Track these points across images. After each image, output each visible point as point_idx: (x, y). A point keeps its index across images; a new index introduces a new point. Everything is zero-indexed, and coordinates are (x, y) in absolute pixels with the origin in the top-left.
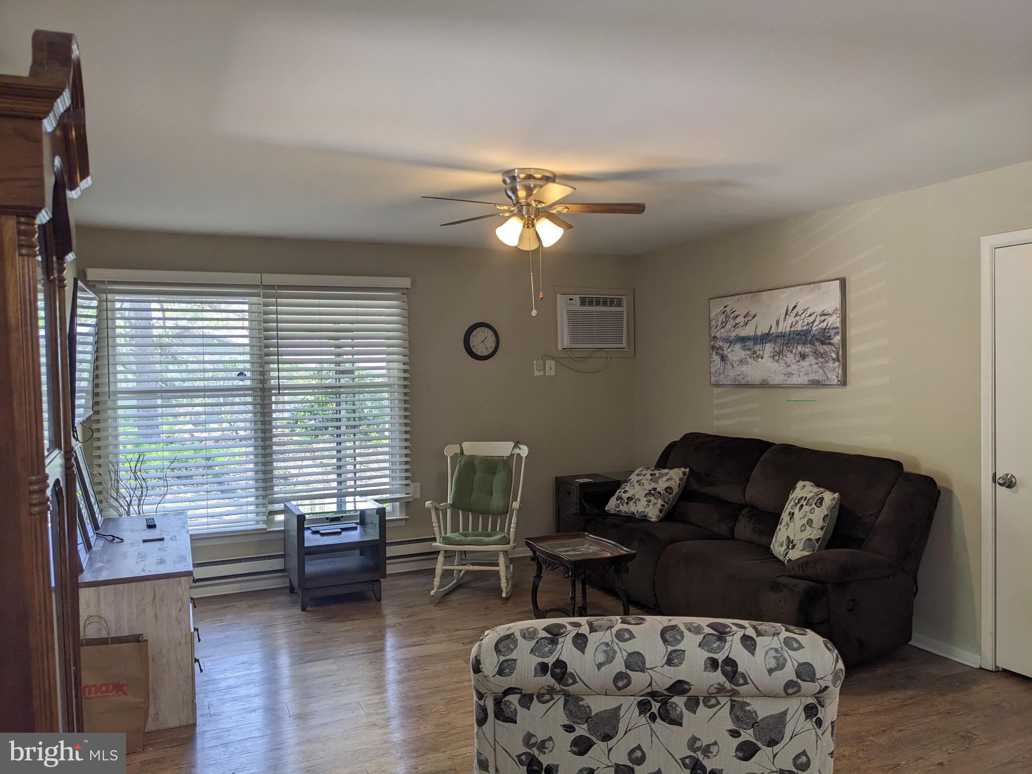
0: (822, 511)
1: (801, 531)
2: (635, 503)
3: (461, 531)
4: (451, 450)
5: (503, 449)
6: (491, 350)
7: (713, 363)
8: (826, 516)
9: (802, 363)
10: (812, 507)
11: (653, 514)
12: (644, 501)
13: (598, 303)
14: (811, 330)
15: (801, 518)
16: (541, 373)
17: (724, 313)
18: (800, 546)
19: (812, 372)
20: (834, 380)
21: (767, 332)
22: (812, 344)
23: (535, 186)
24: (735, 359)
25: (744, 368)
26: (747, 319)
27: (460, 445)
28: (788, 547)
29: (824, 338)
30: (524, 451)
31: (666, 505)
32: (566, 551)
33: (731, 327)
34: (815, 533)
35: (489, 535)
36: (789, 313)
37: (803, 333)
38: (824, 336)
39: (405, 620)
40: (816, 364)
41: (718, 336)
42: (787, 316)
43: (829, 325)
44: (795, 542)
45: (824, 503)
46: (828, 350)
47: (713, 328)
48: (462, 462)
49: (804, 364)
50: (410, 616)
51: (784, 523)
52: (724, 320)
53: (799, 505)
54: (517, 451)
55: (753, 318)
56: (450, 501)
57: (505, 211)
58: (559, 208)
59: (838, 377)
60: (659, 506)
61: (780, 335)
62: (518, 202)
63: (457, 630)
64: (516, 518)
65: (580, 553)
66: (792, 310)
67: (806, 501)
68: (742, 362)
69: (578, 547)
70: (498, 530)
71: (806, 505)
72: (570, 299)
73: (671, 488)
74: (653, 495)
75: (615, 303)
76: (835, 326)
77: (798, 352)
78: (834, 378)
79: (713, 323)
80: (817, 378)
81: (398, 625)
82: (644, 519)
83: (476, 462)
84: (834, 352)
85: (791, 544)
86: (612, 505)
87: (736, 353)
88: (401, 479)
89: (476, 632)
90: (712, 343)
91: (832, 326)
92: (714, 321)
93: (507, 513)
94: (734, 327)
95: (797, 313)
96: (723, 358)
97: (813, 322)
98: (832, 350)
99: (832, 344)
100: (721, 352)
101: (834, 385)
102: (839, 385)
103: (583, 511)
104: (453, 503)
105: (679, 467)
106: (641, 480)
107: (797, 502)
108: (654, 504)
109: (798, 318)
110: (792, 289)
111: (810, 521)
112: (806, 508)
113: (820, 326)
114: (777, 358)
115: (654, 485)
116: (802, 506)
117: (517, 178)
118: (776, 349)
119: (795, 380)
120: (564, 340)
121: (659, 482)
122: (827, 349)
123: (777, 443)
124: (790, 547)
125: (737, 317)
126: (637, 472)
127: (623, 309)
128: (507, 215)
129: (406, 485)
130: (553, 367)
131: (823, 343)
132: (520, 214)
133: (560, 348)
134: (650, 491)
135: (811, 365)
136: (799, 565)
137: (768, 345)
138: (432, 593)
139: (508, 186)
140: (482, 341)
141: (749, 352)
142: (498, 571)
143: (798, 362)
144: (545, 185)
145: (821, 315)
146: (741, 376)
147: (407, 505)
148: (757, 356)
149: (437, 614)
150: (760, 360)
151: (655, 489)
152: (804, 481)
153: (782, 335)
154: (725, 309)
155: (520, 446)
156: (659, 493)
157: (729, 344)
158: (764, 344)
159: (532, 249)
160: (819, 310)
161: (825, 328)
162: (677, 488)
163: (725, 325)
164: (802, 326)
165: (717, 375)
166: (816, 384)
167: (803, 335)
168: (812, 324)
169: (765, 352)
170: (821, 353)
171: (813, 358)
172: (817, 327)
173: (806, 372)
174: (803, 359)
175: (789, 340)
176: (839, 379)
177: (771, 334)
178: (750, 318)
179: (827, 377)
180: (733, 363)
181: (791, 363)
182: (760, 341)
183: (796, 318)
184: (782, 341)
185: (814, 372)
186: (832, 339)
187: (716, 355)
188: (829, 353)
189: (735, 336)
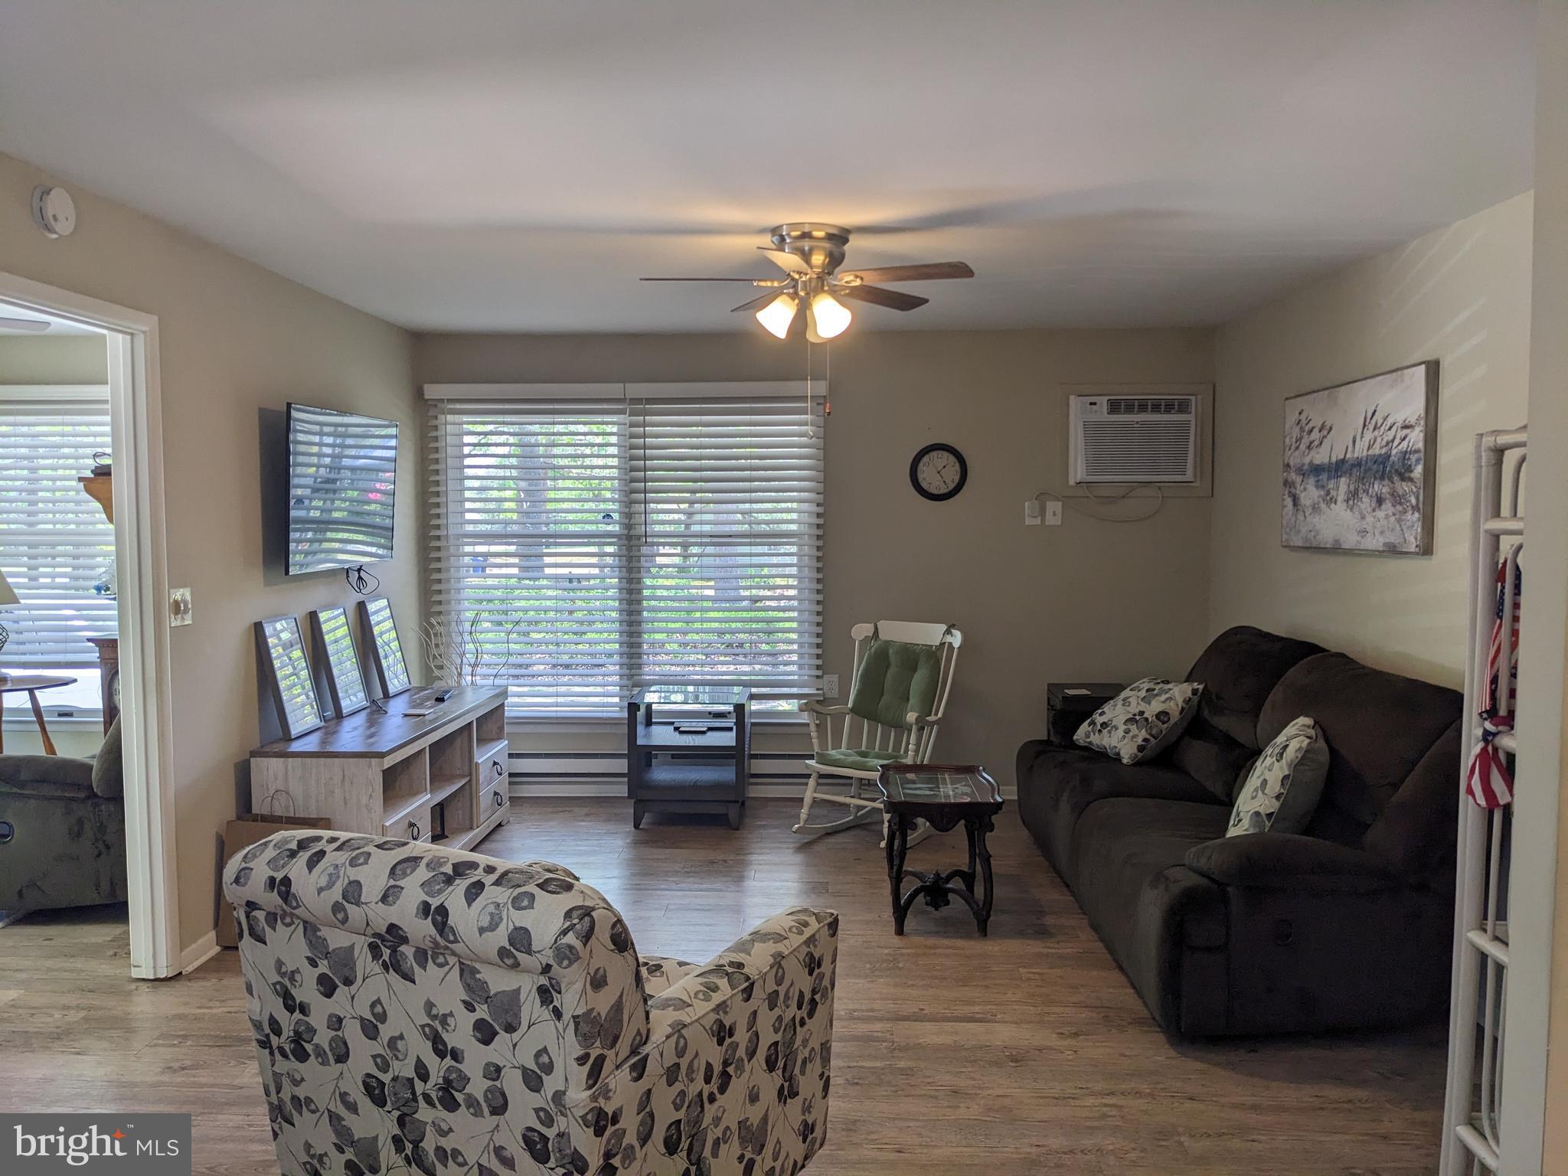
3: (863, 748)
4: (861, 631)
5: (931, 634)
6: (953, 485)
7: (1285, 510)
9: (1378, 513)
11: (1127, 751)
12: (1121, 730)
13: (1142, 409)
14: (1390, 456)
16: (1037, 521)
17: (1299, 423)
19: (1388, 529)
20: (1412, 543)
21: (1342, 457)
22: (1390, 480)
24: (1308, 503)
25: (1316, 520)
26: (1322, 435)
27: (876, 624)
30: (956, 639)
31: (1152, 739)
33: (1305, 449)
34: (1266, 804)
36: (1367, 423)
37: (1380, 460)
38: (1404, 466)
40: (1394, 514)
41: (1292, 464)
42: (1365, 430)
43: (1410, 445)
44: (1242, 815)
45: (1284, 755)
46: (1407, 490)
47: (1287, 449)
48: (873, 650)
49: (1381, 514)
52: (1298, 436)
54: (949, 639)
55: (1328, 433)
56: (851, 702)
59: (1416, 539)
60: (1140, 741)
61: (1356, 462)
65: (932, 793)
66: (1370, 419)
68: (1315, 508)
72: (1091, 404)
73: (1167, 714)
74: (1137, 722)
75: (1176, 407)
76: (1417, 448)
77: (1374, 494)
78: (1412, 545)
79: (1287, 441)
80: (1393, 540)
82: (1114, 758)
83: (891, 650)
84: (1414, 493)
85: (1237, 819)
86: (1082, 733)
87: (1309, 493)
88: (811, 667)
90: (1285, 475)
91: (1413, 448)
92: (1288, 437)
94: (1308, 448)
95: (1376, 423)
96: (1295, 501)
97: (1393, 441)
98: (1412, 491)
99: (1411, 480)
100: (1293, 491)
101: (1412, 553)
102: (1420, 554)
104: (856, 704)
105: (1191, 681)
106: (1131, 698)
108: (1134, 737)
109: (1376, 433)
110: (1371, 381)
113: (1400, 447)
114: (1352, 502)
115: (1143, 707)
118: (1350, 488)
119: (1369, 542)
120: (1078, 471)
121: (1154, 702)
125: (1312, 430)
126: (1132, 685)
127: (1190, 417)
129: (818, 677)
130: (1059, 512)
131: (1403, 479)
133: (1072, 482)
134: (1135, 715)
135: (1387, 517)
137: (1343, 481)
138: (795, 828)
140: (938, 473)
141: (1322, 492)
143: (1374, 510)
145: (1402, 428)
147: (815, 704)
148: (1330, 499)
150: (1333, 506)
151: (1142, 713)
153: (1358, 463)
154: (1300, 418)
155: (954, 631)
156: (1146, 719)
157: (1302, 478)
158: (1338, 479)
160: (1400, 419)
161: (1406, 452)
162: (1178, 713)
163: (1299, 445)
164: (1380, 448)
165: (1289, 530)
166: (1393, 550)
167: (1381, 463)
168: (1391, 444)
169: (1339, 492)
170: (1400, 496)
171: (1390, 504)
172: (1397, 450)
173: (1382, 529)
174: (1379, 506)
175: (1365, 471)
176: (1418, 543)
177: (1347, 461)
178: (1325, 433)
179: (1405, 539)
180: (1306, 510)
181: (1365, 513)
182: (1334, 472)
183: (1374, 434)
184: (1358, 474)
185: (1390, 529)
186: (1412, 471)
187: (1288, 496)
188: (1408, 495)
189: (1309, 464)
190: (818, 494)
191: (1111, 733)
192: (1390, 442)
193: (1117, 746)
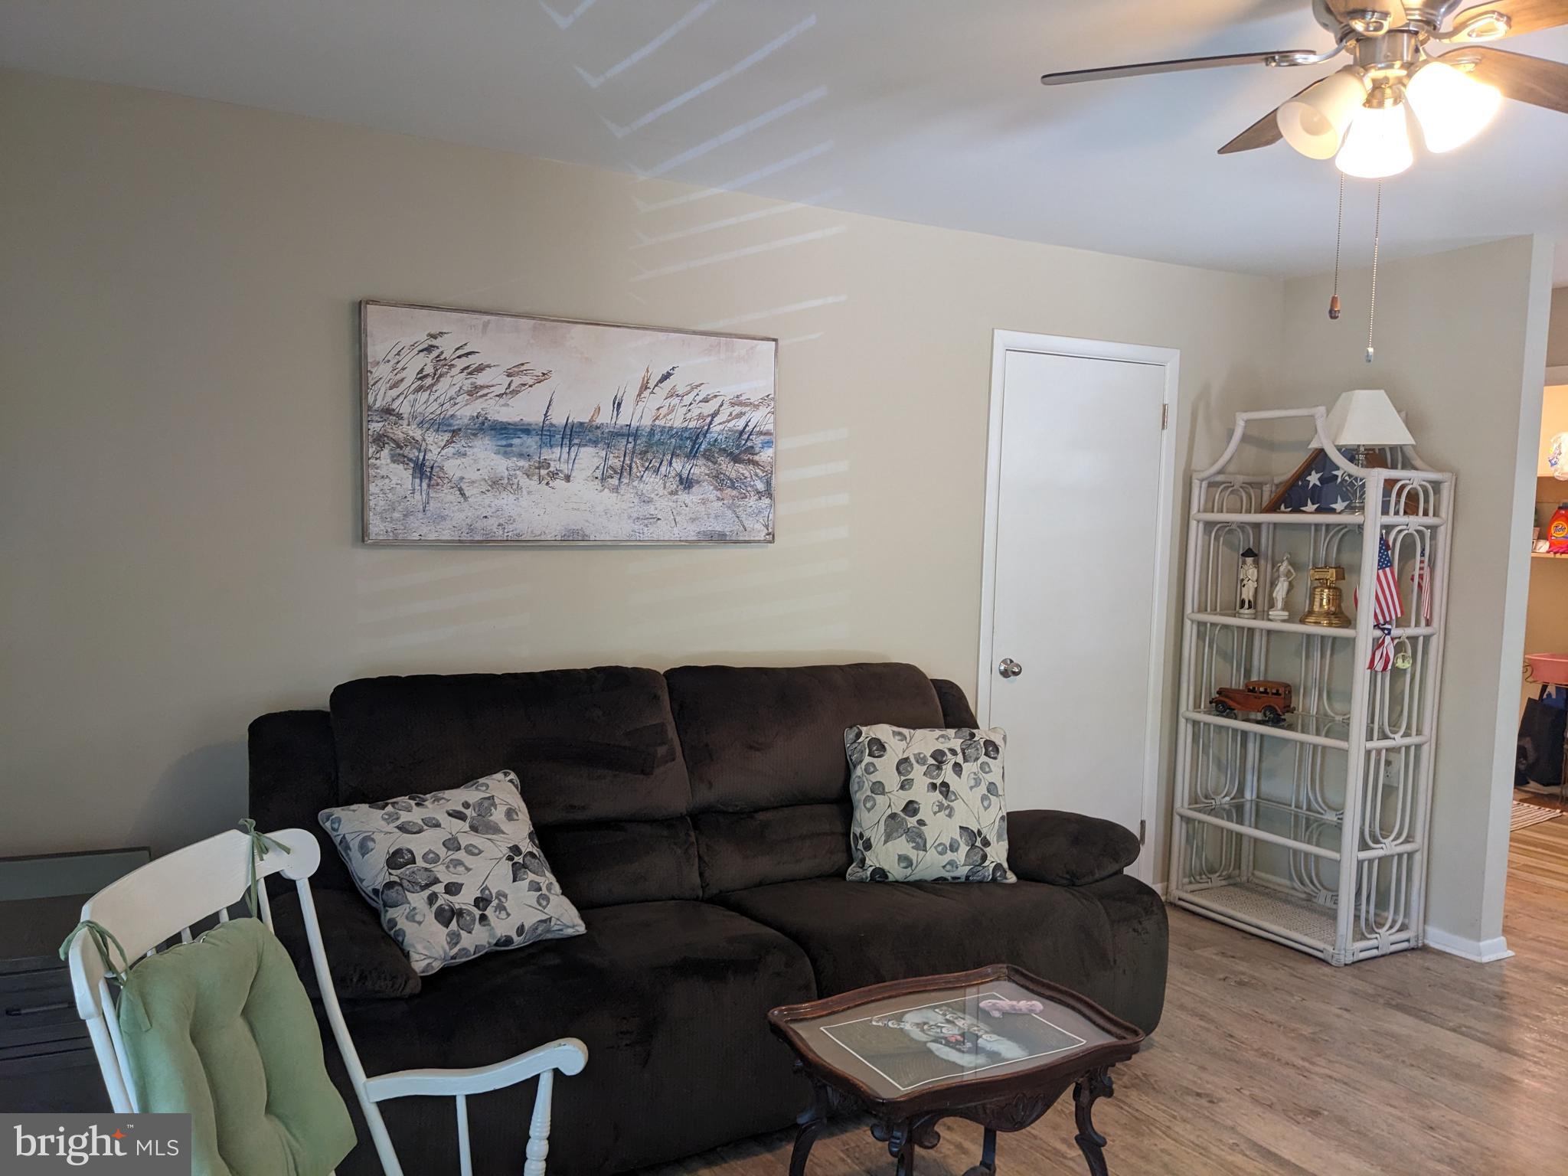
7: (381, 482)
9: (683, 496)
14: (707, 431)
17: (429, 349)
19: (708, 515)
20: (759, 531)
21: (586, 421)
22: (708, 459)
24: (474, 476)
25: (506, 500)
26: (517, 380)
29: (738, 449)
30: (301, 854)
33: (459, 393)
36: (653, 385)
37: (686, 434)
38: (738, 446)
40: (718, 499)
41: (405, 410)
42: (646, 393)
43: (751, 425)
46: (747, 474)
47: (381, 386)
49: (691, 498)
52: (429, 370)
54: (266, 866)
55: (538, 381)
59: (766, 526)
61: (625, 430)
66: (661, 381)
68: (495, 484)
76: (766, 429)
77: (673, 473)
79: (380, 372)
80: (718, 528)
84: (760, 478)
87: (478, 461)
90: (376, 425)
91: (757, 429)
92: (384, 369)
94: (470, 393)
95: (673, 389)
96: (421, 470)
97: (714, 415)
98: (757, 475)
99: (756, 464)
100: (413, 454)
101: (759, 541)
102: (769, 542)
109: (675, 401)
110: (662, 336)
113: (730, 425)
114: (615, 481)
118: (610, 463)
119: (663, 531)
122: (745, 472)
125: (480, 369)
131: (736, 459)
135: (704, 502)
141: (522, 463)
143: (673, 493)
145: (733, 404)
146: (493, 521)
148: (550, 474)
150: (559, 483)
153: (631, 434)
154: (434, 342)
157: (447, 436)
158: (574, 449)
160: (729, 391)
161: (742, 433)
163: (433, 385)
164: (685, 420)
165: (396, 515)
166: (720, 539)
167: (687, 438)
168: (710, 418)
169: (575, 465)
170: (731, 480)
171: (712, 487)
172: (721, 427)
173: (693, 516)
174: (685, 488)
175: (649, 445)
176: (770, 530)
177: (597, 428)
178: (529, 380)
179: (744, 526)
180: (464, 486)
181: (653, 496)
182: (563, 438)
183: (669, 400)
184: (630, 446)
185: (713, 516)
186: (756, 454)
187: (394, 461)
188: (749, 479)
189: (472, 418)
191: (505, 909)
192: (708, 416)
193: (544, 917)
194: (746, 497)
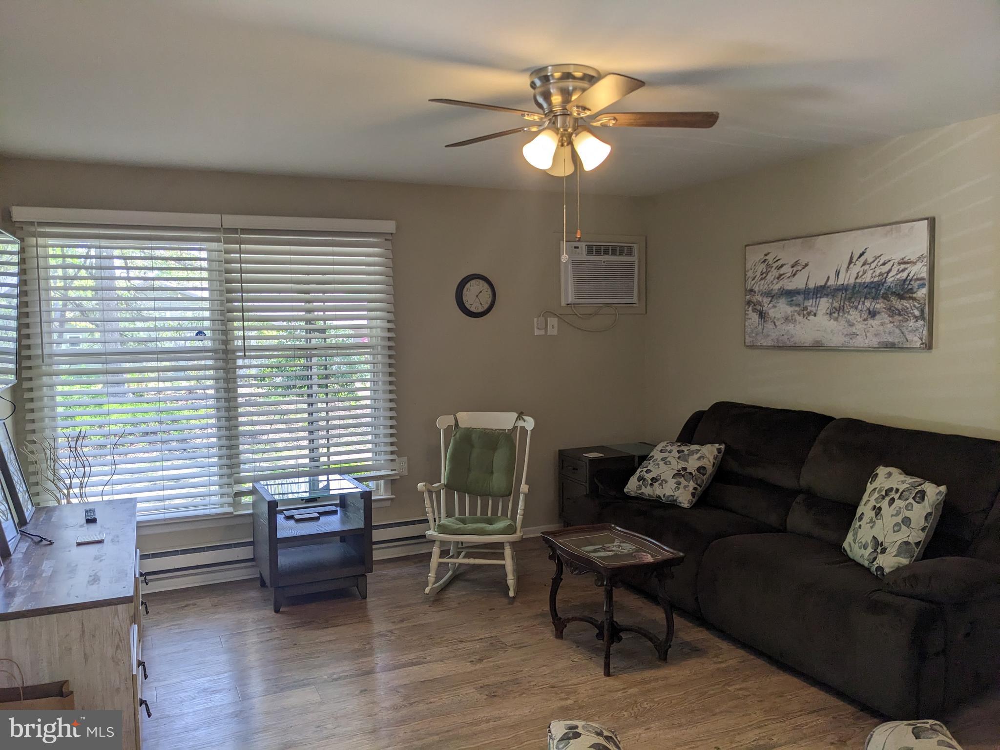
0: (924, 507)
1: (894, 531)
2: (661, 485)
3: (457, 515)
4: (443, 422)
5: (505, 420)
6: (486, 306)
7: (749, 321)
8: (929, 514)
9: (870, 322)
10: (908, 502)
11: (685, 498)
12: (672, 483)
13: (606, 252)
14: (885, 283)
15: (892, 515)
16: (542, 332)
17: (764, 261)
18: (892, 550)
19: (885, 332)
20: (916, 342)
21: (823, 284)
22: (885, 299)
23: (575, 89)
24: (778, 316)
25: (791, 327)
26: (795, 269)
27: (455, 415)
28: (875, 550)
29: (904, 290)
30: (529, 423)
31: (698, 487)
32: (595, 551)
33: (774, 279)
34: (915, 535)
35: (490, 522)
36: (854, 260)
37: (873, 286)
38: (903, 289)
39: (397, 627)
40: (891, 322)
41: (756, 289)
42: (852, 265)
43: (911, 275)
44: (885, 545)
45: (926, 498)
46: (908, 306)
47: (750, 280)
48: (458, 436)
49: (875, 322)
50: (402, 621)
51: (866, 519)
52: (765, 270)
53: (887, 499)
54: (521, 423)
55: (803, 268)
56: (444, 480)
57: (534, 123)
58: (604, 119)
59: (921, 339)
60: (691, 489)
61: (841, 287)
62: (551, 111)
63: (461, 641)
64: (524, 503)
65: (612, 553)
66: (859, 258)
67: (898, 495)
68: (787, 319)
69: (609, 545)
70: (499, 514)
71: (899, 498)
72: (575, 247)
73: (704, 468)
74: (683, 476)
75: (625, 251)
76: (919, 276)
77: (865, 309)
79: (750, 274)
80: (891, 340)
81: (389, 634)
82: (672, 505)
83: (473, 436)
84: (917, 308)
85: (879, 547)
86: (632, 486)
87: (781, 309)
88: (386, 453)
89: (485, 644)
90: (748, 297)
91: (915, 277)
92: (751, 272)
93: (510, 495)
94: (778, 278)
95: (866, 260)
96: (762, 315)
97: (888, 273)
98: (914, 306)
99: (914, 299)
100: (759, 308)
101: (916, 348)
102: (923, 349)
103: (594, 492)
104: (447, 483)
105: (712, 442)
106: (667, 458)
107: (883, 493)
109: (866, 267)
110: (859, 232)
111: (905, 520)
112: (898, 503)
113: (898, 277)
114: (836, 315)
115: (682, 464)
116: (893, 500)
117: (551, 78)
118: (834, 305)
119: (860, 341)
120: (568, 295)
121: (689, 461)
123: (837, 416)
124: (879, 550)
125: (782, 266)
126: (660, 447)
127: (634, 259)
128: (534, 129)
129: (392, 460)
130: (556, 325)
131: (901, 297)
132: (553, 126)
133: (563, 304)
134: (679, 471)
135: (882, 324)
136: (905, 579)
137: (823, 300)
138: (427, 590)
139: (538, 90)
140: (477, 297)
141: (797, 309)
142: (503, 566)
143: (865, 320)
144: (589, 88)
145: (899, 264)
146: (786, 337)
147: (392, 482)
148: (807, 313)
149: (433, 616)
150: (811, 317)
151: (685, 469)
152: (886, 466)
153: (843, 288)
154: (766, 258)
155: (525, 417)
156: (691, 473)
157: (770, 299)
158: (818, 300)
159: (566, 175)
160: (897, 257)
161: (905, 280)
162: (711, 467)
163: (766, 277)
164: (872, 277)
165: (754, 335)
166: (891, 346)
167: (873, 288)
168: (886, 275)
169: (819, 308)
170: (898, 310)
171: (887, 316)
172: (893, 279)
173: (876, 333)
174: (872, 317)
175: (853, 293)
176: (924, 341)
177: (828, 287)
178: (800, 268)
179: (906, 339)
180: (775, 321)
181: (855, 322)
182: (813, 295)
183: (863, 267)
184: (843, 295)
185: (887, 332)
186: (914, 293)
187: (753, 312)
188: (910, 309)
189: (779, 289)
190: (388, 312)
191: (662, 486)
192: (885, 273)
193: (673, 495)
194: (908, 320)
